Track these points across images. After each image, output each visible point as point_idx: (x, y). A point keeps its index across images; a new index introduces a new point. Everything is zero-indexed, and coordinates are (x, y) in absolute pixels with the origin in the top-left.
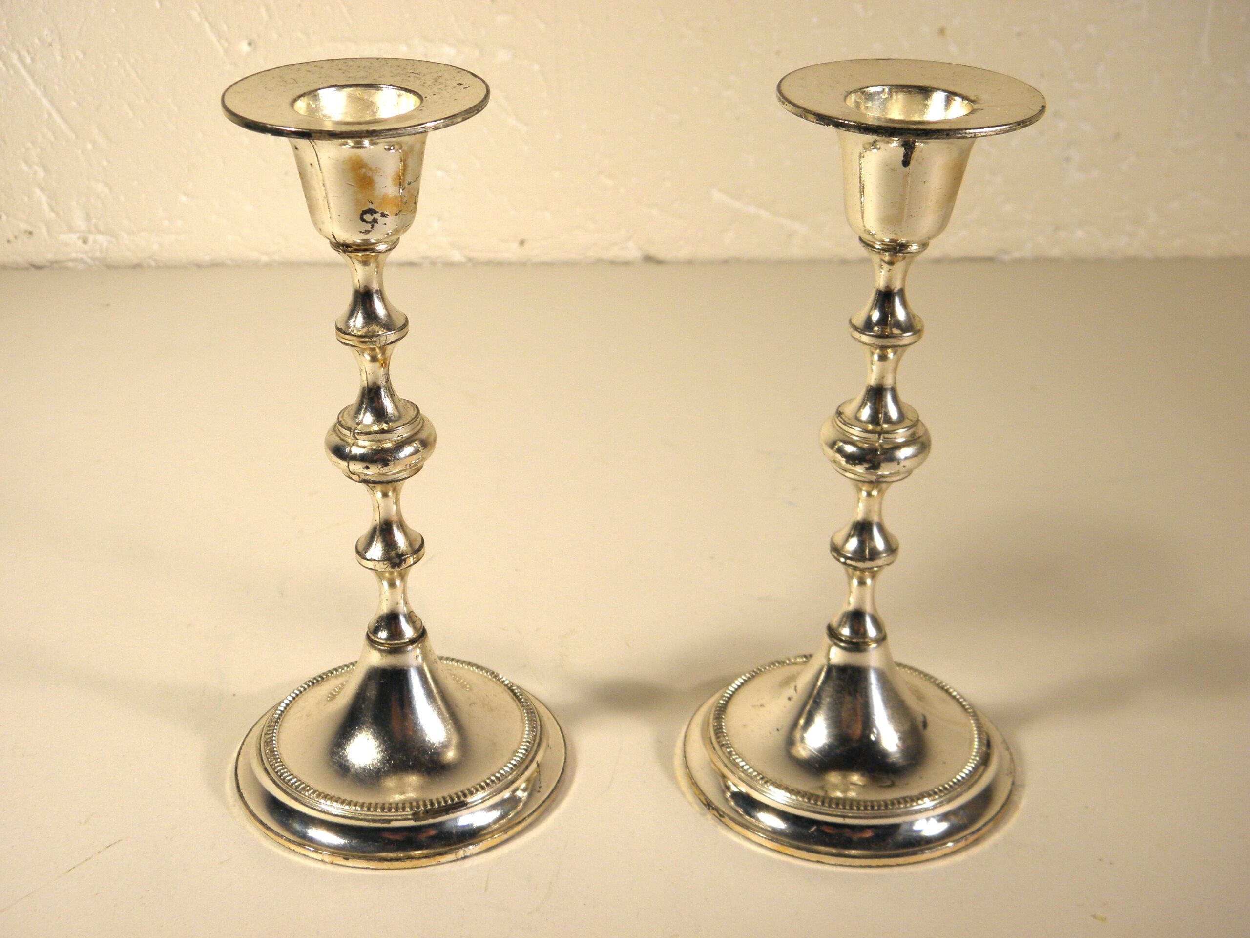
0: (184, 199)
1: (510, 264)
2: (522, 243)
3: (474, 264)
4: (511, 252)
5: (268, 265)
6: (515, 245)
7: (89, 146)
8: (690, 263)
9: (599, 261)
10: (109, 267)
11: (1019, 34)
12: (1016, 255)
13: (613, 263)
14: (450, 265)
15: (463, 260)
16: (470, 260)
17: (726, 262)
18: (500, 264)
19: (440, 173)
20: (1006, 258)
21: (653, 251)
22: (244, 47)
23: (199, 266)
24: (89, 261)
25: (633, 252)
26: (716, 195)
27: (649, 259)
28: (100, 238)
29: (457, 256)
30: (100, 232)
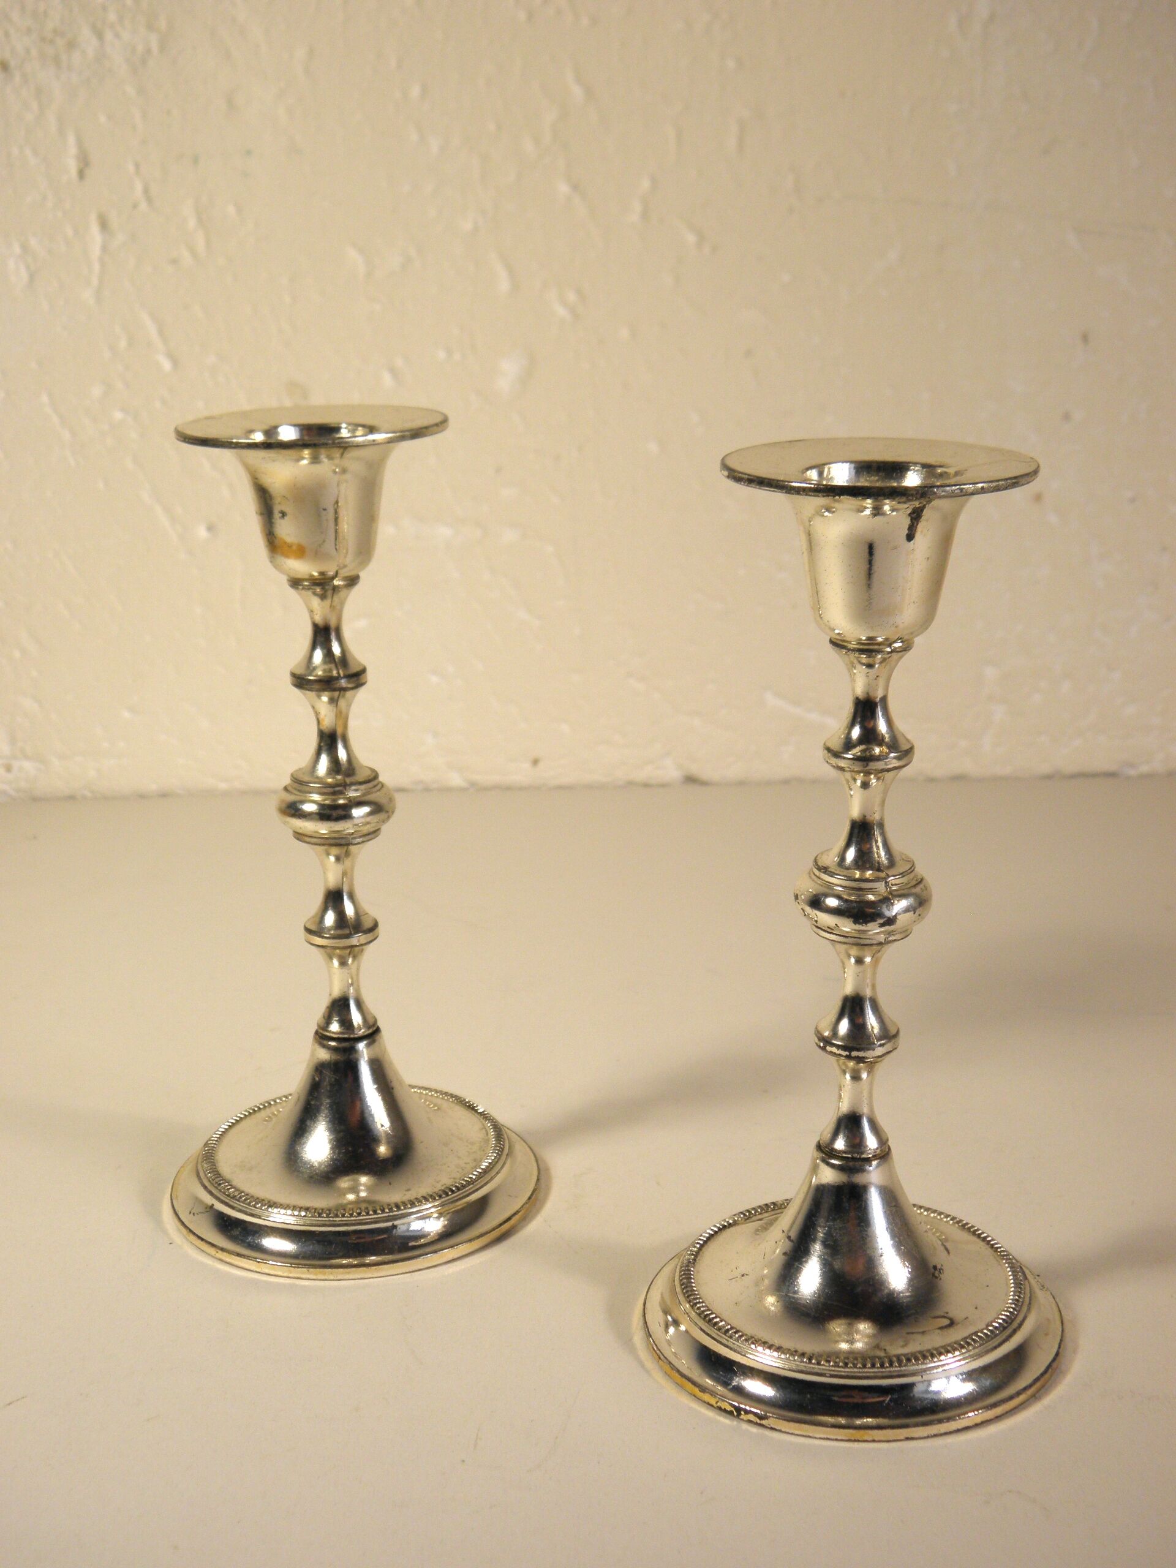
0: (127, 715)
1: (522, 789)
2: (535, 762)
3: (477, 789)
4: (521, 773)
5: (225, 794)
6: (527, 766)
7: (17, 654)
8: (741, 783)
9: (630, 784)
10: (36, 799)
11: (1133, 500)
12: (1145, 769)
13: (646, 785)
14: (448, 790)
15: (463, 784)
16: (473, 784)
17: (786, 782)
18: (508, 788)
19: (434, 679)
20: (1132, 772)
21: (695, 769)
22: (202, 533)
23: (142, 796)
24: (13, 793)
25: (671, 772)
26: (770, 699)
27: (691, 780)
28: (28, 765)
29: (456, 780)
30: (27, 757)
